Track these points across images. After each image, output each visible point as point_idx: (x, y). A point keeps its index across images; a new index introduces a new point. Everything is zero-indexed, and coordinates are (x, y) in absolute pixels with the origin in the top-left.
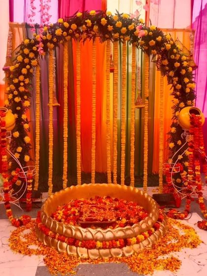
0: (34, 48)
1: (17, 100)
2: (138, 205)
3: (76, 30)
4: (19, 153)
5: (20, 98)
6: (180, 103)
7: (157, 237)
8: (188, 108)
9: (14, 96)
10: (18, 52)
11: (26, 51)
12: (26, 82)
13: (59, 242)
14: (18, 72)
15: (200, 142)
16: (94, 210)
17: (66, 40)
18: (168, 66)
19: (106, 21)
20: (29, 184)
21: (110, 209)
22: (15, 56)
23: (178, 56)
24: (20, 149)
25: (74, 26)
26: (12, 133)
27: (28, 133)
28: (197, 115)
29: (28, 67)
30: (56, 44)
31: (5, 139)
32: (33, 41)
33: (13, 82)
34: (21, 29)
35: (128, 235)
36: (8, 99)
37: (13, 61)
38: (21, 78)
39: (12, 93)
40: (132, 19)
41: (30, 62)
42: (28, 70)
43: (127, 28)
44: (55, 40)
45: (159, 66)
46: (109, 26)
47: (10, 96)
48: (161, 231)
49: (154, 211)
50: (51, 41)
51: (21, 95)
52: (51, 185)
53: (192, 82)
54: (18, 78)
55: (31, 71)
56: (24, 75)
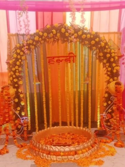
0: (23, 49)
1: (15, 80)
2: (85, 137)
3: (47, 37)
4: (18, 110)
5: (17, 80)
6: (110, 79)
7: (93, 151)
8: (115, 82)
9: (14, 78)
10: (14, 52)
11: (18, 51)
12: (20, 70)
13: (42, 153)
14: (15, 64)
15: (120, 101)
16: (60, 139)
17: (41, 43)
18: (102, 56)
19: (65, 30)
20: (25, 127)
21: (69, 138)
22: (12, 54)
23: (109, 50)
24: (19, 109)
25: (45, 34)
26: (14, 100)
27: (23, 99)
28: (119, 86)
29: (20, 60)
30: (35, 46)
31: (10, 102)
32: (22, 45)
33: (12, 70)
34: (15, 37)
35: (77, 149)
36: (10, 80)
37: (12, 57)
38: (17, 67)
39: (12, 76)
40: (80, 28)
41: (21, 58)
42: (20, 62)
43: (78, 34)
44: (34, 43)
45: (97, 57)
46: (66, 33)
47: (11, 78)
48: (96, 148)
49: (92, 138)
50: (32, 44)
51: (17, 77)
52: (37, 128)
53: (117, 66)
54: (14, 67)
55: (22, 63)
56: (18, 65)
